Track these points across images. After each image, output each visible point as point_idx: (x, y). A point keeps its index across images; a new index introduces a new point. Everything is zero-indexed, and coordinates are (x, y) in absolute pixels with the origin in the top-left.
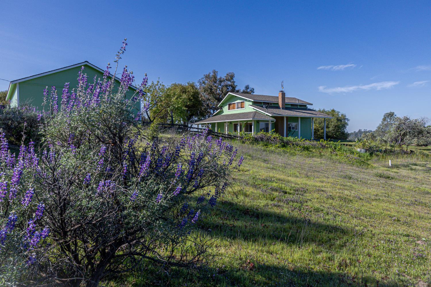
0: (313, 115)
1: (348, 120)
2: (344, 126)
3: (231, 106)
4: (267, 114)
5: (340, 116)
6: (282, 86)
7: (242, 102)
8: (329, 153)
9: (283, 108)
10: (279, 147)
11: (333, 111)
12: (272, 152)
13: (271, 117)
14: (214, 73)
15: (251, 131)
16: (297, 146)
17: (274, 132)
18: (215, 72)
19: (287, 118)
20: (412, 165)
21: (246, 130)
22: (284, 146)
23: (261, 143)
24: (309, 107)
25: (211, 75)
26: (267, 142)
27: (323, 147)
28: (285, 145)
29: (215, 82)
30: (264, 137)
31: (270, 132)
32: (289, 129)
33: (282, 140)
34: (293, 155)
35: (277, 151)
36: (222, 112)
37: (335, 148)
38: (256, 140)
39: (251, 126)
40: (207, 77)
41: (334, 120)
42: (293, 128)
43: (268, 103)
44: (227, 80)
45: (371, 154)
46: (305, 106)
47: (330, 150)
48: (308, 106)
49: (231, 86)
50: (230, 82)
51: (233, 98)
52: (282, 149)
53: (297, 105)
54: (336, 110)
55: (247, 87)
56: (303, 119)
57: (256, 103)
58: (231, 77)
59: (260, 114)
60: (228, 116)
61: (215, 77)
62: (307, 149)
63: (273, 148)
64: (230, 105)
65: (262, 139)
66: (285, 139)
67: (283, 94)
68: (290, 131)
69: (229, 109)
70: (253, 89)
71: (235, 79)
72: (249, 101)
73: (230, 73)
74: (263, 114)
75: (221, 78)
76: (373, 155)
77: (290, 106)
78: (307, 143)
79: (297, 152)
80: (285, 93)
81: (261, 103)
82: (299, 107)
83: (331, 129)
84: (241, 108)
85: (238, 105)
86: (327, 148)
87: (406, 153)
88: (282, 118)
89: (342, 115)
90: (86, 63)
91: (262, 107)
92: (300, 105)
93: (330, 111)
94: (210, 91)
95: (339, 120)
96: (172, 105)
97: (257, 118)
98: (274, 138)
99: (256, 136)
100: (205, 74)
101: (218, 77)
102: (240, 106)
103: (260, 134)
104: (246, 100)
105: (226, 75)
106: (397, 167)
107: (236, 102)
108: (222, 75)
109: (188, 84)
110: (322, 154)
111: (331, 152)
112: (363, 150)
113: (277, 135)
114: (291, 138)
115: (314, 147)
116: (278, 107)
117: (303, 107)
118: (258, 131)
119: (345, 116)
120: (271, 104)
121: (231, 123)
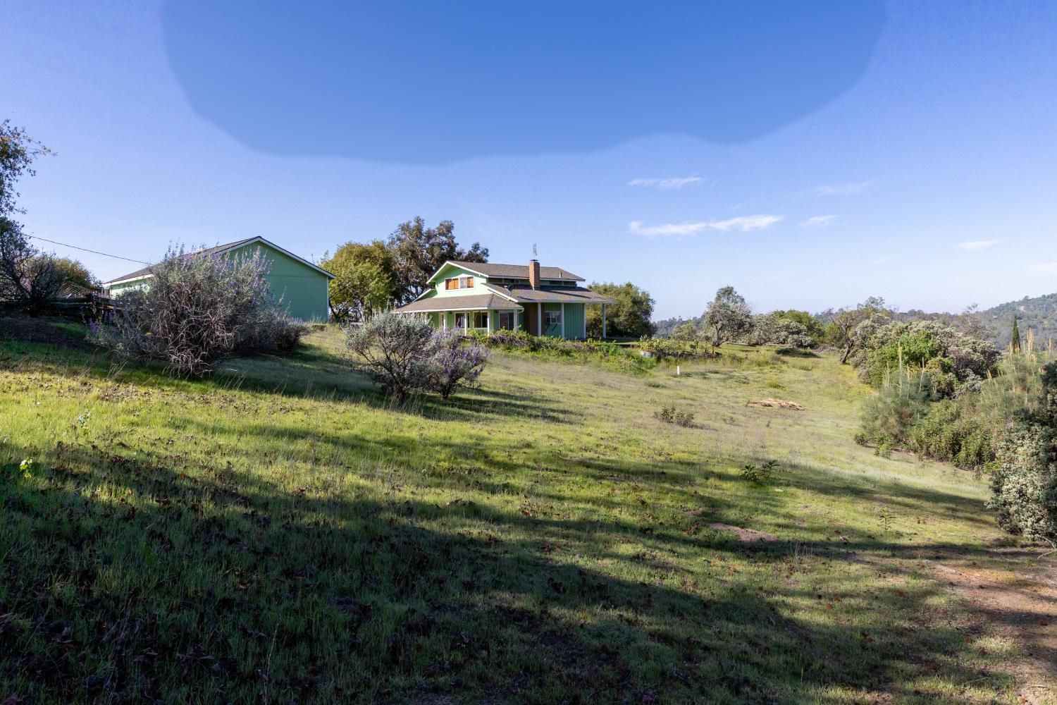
0: (584, 300)
1: (653, 302)
2: (647, 312)
3: (450, 284)
4: (510, 300)
5: (640, 295)
6: (535, 252)
7: (468, 278)
8: (598, 358)
9: (536, 289)
10: (526, 351)
11: (629, 285)
12: (517, 358)
13: (518, 303)
14: (418, 222)
15: (485, 325)
16: (552, 348)
17: (520, 329)
18: (418, 220)
19: (544, 305)
20: (712, 372)
21: (477, 325)
22: (534, 350)
23: (502, 346)
24: (579, 284)
25: (413, 224)
26: (510, 344)
27: (592, 350)
28: (535, 348)
29: (420, 238)
30: (505, 338)
31: (515, 329)
32: (546, 321)
33: (532, 342)
34: (545, 361)
35: (524, 357)
36: (434, 293)
37: (608, 352)
38: (494, 342)
39: (485, 317)
40: (405, 228)
41: (627, 302)
42: (554, 320)
43: (513, 281)
44: (440, 234)
45: (659, 359)
46: (574, 283)
47: (600, 354)
48: (577, 282)
49: (449, 245)
50: (446, 237)
51: (452, 270)
52: (530, 354)
53: (559, 282)
54: (634, 284)
55: (476, 247)
56: (568, 305)
57: (493, 281)
58: (447, 229)
59: (500, 298)
60: (445, 301)
61: (419, 229)
62: (568, 353)
63: (518, 353)
64: (448, 281)
65: (503, 341)
66: (536, 339)
67: (537, 265)
68: (549, 326)
69: (447, 288)
70: (487, 250)
71: (454, 232)
72: (482, 277)
73: (445, 221)
74: (505, 300)
75: (429, 231)
76: (662, 360)
77: (548, 284)
78: (569, 344)
79: (551, 358)
80: (538, 264)
81: (500, 280)
82: (563, 285)
83: (622, 318)
84: (469, 287)
85: (462, 282)
86: (597, 351)
87: (710, 356)
88: (535, 305)
89: (644, 293)
90: (259, 239)
91: (502, 286)
92: (565, 282)
93: (624, 285)
94: (413, 254)
95: (636, 302)
96: (370, 292)
97: (495, 306)
98: (520, 338)
99: (494, 336)
100: (401, 223)
101: (425, 230)
102: (465, 284)
103: (501, 333)
104: (477, 275)
105: (438, 225)
106: (688, 375)
107: (458, 277)
108: (431, 225)
109: (374, 243)
110: (589, 359)
111: (601, 358)
112: (648, 354)
113: (524, 334)
114: (544, 339)
115: (579, 350)
116: (528, 287)
117: (569, 285)
118: (496, 329)
119: (648, 295)
120: (517, 280)
121: (451, 313)
